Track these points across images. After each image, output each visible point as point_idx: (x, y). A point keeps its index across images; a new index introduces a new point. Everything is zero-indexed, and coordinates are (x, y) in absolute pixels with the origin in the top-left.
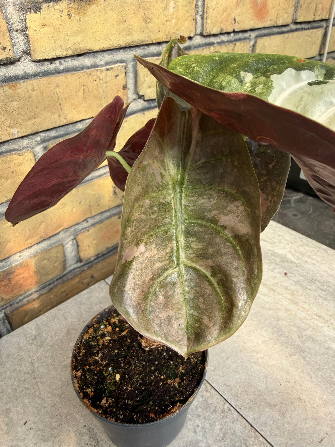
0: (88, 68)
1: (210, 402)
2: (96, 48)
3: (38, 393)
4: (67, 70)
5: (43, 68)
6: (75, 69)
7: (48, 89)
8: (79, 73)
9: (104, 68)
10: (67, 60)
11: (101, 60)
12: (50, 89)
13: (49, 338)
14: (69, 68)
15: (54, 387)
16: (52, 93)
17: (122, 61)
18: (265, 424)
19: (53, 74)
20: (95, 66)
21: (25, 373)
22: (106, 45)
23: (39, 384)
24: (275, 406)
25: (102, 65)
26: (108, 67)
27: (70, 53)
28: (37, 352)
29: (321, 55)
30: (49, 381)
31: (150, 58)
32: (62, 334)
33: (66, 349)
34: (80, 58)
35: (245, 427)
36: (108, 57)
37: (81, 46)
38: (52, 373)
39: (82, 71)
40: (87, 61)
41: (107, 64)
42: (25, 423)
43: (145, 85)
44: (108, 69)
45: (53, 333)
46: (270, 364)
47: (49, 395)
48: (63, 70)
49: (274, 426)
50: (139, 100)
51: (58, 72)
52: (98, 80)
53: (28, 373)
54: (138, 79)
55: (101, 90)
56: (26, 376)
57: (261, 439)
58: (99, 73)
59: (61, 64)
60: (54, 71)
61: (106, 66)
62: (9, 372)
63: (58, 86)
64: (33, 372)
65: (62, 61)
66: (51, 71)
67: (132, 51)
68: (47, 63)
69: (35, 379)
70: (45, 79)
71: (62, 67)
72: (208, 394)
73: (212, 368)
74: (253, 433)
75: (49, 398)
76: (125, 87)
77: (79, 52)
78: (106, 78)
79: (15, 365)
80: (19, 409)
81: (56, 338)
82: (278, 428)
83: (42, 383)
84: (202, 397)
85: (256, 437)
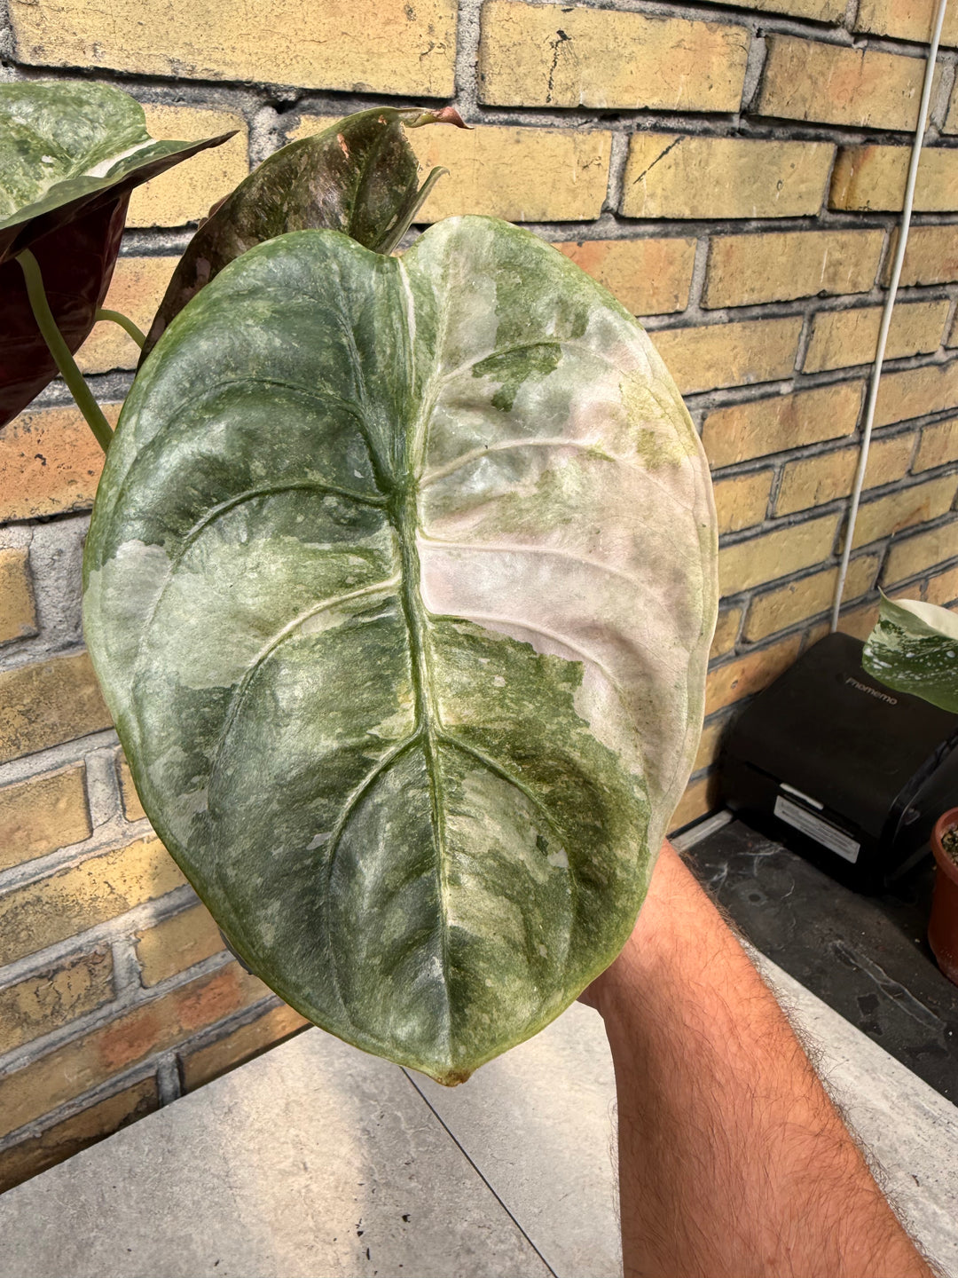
1: (523, 1269)
3: (236, 1214)
13: (254, 1116)
21: (214, 1176)
23: (238, 1198)
29: (837, 555)
32: (276, 1111)
33: (282, 1140)
42: (217, 1263)
45: (261, 1106)
53: (218, 1177)
56: (215, 1180)
62: (186, 1171)
69: (231, 1188)
72: (523, 1257)
73: (536, 1211)
79: (196, 1158)
80: (206, 1237)
81: (267, 1116)
84: (512, 1259)
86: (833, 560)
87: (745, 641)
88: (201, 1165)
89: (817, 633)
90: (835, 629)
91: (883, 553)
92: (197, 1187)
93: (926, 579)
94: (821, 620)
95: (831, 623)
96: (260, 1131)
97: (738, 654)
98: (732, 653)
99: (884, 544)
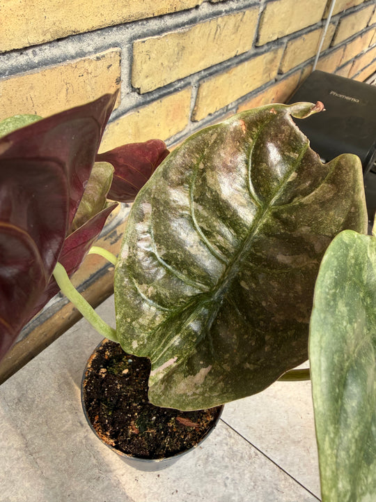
0: (73, 57)
1: (235, 449)
2: (84, 28)
4: (44, 63)
5: (10, 63)
6: (55, 61)
7: (18, 93)
8: (61, 66)
9: (93, 57)
10: (43, 47)
11: (89, 45)
12: (22, 93)
13: (37, 400)
14: (47, 60)
15: (58, 461)
16: (25, 99)
17: (115, 45)
18: (292, 464)
19: (25, 70)
20: (81, 54)
21: (16, 449)
22: (95, 23)
23: (38, 460)
24: (299, 442)
25: (90, 53)
26: (98, 55)
27: (48, 38)
28: (26, 419)
29: (323, 20)
30: (50, 455)
31: (150, 37)
32: (53, 392)
33: (61, 410)
34: (60, 43)
35: (274, 471)
36: (97, 40)
37: (64, 27)
38: (52, 444)
39: (65, 64)
40: (70, 48)
41: (97, 50)
43: (142, 75)
44: (98, 59)
45: (41, 392)
46: (289, 396)
47: (53, 473)
48: (39, 63)
49: (301, 465)
50: (133, 94)
51: (31, 67)
52: (85, 74)
53: (20, 449)
54: (134, 67)
55: (89, 88)
56: (19, 452)
57: (291, 480)
58: (86, 64)
59: (35, 54)
60: (26, 65)
61: (95, 53)
63: (32, 88)
64: (27, 447)
65: (37, 49)
66: (22, 66)
67: (127, 28)
68: (15, 54)
69: (31, 454)
70: (14, 80)
71: (36, 60)
72: (233, 441)
73: (232, 410)
74: (283, 476)
75: (54, 475)
76: (118, 81)
77: (60, 35)
78: (95, 70)
80: (20, 496)
81: (47, 397)
82: (305, 465)
83: (41, 458)
84: (227, 444)
85: (286, 479)
86: (320, 24)
87: (280, 73)
88: (6, 444)
89: (307, 71)
90: (314, 69)
91: (337, 23)
92: (6, 461)
93: (345, 45)
94: (308, 64)
95: (313, 65)
96: (44, 409)
97: (276, 80)
98: (274, 81)
99: (338, 18)
